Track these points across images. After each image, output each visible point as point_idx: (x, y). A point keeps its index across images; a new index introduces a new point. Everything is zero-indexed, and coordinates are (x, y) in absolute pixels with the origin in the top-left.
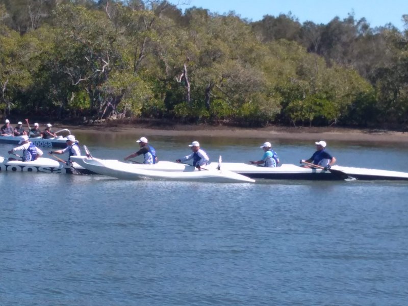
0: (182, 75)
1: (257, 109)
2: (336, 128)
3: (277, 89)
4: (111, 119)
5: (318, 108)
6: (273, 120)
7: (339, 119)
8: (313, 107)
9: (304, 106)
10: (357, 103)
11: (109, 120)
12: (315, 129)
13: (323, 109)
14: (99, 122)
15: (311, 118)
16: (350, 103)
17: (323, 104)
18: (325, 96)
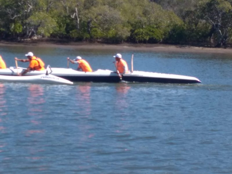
0: (75, 14)
2: (162, 45)
3: (128, 22)
4: (34, 39)
5: (151, 33)
6: (126, 40)
7: (163, 39)
9: (144, 32)
10: (174, 30)
12: (150, 45)
13: (154, 34)
15: (147, 39)
17: (154, 31)
18: (155, 26)
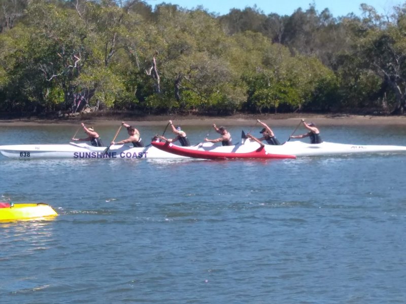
0: (152, 68)
1: (224, 98)
2: (301, 114)
3: (243, 78)
4: (85, 112)
5: (282, 96)
6: (240, 108)
7: (303, 105)
8: (278, 94)
9: (269, 94)
10: (319, 89)
11: (83, 113)
12: (281, 115)
13: (288, 96)
14: (73, 116)
15: (277, 105)
16: (313, 90)
17: (287, 91)
18: (289, 84)
